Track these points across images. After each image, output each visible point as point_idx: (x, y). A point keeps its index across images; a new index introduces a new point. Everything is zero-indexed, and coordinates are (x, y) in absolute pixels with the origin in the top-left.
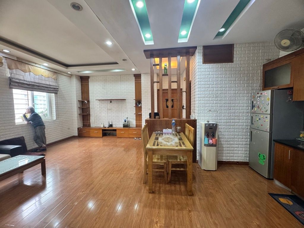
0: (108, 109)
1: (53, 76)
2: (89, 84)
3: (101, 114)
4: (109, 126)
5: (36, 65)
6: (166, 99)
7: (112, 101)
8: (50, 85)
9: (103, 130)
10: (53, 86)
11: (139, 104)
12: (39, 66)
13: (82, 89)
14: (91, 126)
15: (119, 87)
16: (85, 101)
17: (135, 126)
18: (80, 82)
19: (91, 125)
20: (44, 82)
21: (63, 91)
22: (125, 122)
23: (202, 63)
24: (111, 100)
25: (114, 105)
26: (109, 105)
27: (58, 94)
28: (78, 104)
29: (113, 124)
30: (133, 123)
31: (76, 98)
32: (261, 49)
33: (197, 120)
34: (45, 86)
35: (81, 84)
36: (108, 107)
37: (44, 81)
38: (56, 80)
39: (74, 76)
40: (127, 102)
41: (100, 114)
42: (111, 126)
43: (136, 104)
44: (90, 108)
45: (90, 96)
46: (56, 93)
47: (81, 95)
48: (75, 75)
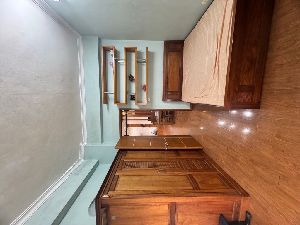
11: (144, 125)
22: (154, 133)
30: (154, 129)
43: (144, 127)
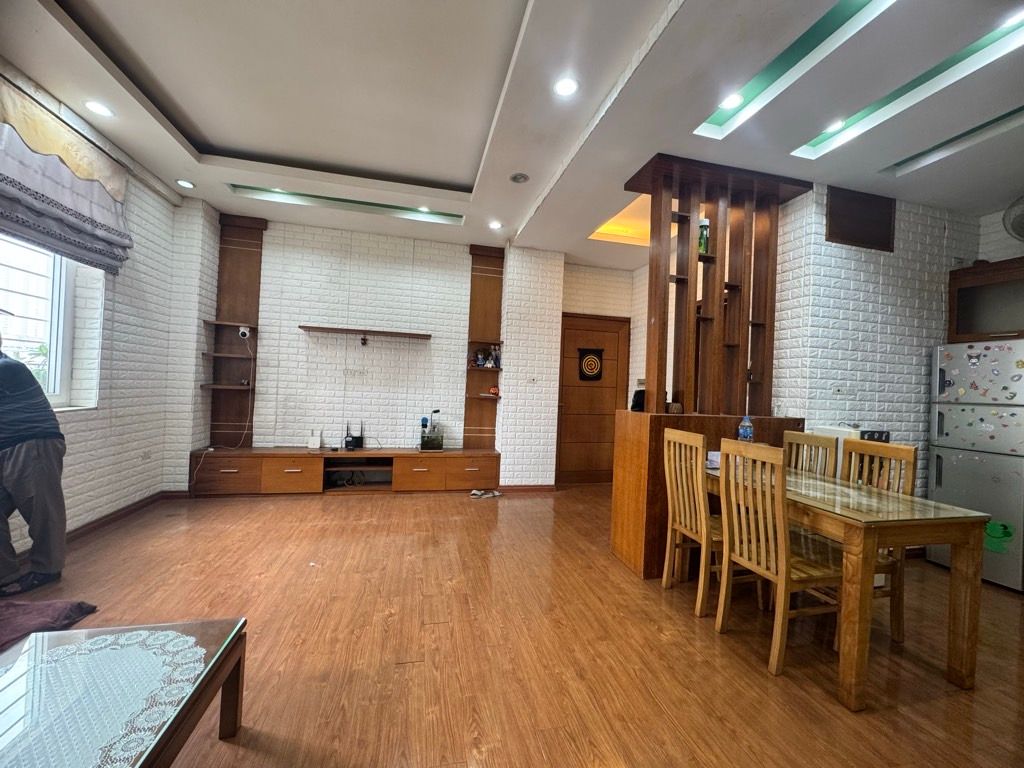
0: (346, 371)
1: (109, 178)
2: (264, 252)
3: (312, 392)
4: (347, 443)
5: (40, 96)
6: (579, 350)
7: (368, 337)
8: (93, 222)
9: (329, 462)
10: (108, 229)
11: (488, 359)
12: (53, 106)
13: (221, 273)
14: (254, 445)
15: (405, 286)
16: (242, 330)
17: (460, 443)
18: (217, 239)
19: (255, 438)
20: (67, 200)
21: (143, 268)
22: (425, 426)
23: (824, 238)
24: (365, 332)
25: (376, 357)
26: (354, 356)
27: (119, 279)
28: (203, 339)
29: (366, 434)
30: (455, 430)
31: (200, 310)
32: (949, 229)
33: (806, 422)
34: (72, 219)
35: (217, 246)
36: (349, 361)
37: (67, 192)
38: (122, 204)
39: (200, 205)
40: (433, 346)
41: (307, 392)
42: (357, 442)
43: (473, 361)
44: (259, 362)
45: (261, 308)
46: (112, 271)
47: (214, 297)
48: (203, 201)
